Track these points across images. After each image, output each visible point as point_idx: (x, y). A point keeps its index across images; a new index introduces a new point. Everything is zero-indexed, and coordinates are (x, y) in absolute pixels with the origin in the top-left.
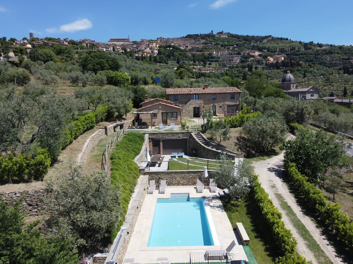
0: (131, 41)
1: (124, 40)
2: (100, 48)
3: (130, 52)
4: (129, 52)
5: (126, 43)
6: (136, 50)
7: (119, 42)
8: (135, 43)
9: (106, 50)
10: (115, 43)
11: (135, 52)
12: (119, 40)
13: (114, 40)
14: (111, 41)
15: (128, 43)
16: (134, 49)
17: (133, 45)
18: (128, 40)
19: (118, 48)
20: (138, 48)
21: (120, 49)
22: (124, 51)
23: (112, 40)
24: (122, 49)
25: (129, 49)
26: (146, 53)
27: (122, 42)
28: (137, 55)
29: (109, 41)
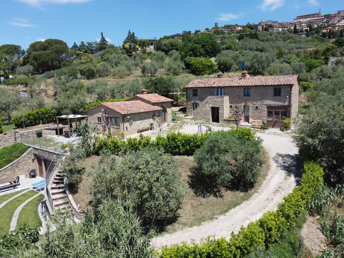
0: (322, 15)
1: (313, 15)
2: (275, 29)
3: (317, 28)
4: (315, 28)
5: (315, 18)
6: (326, 25)
7: (306, 19)
8: (328, 16)
9: (282, 30)
10: (301, 20)
11: (323, 28)
12: (307, 17)
13: (301, 17)
14: (297, 19)
15: (318, 18)
16: (324, 24)
17: (323, 19)
18: (318, 15)
19: (302, 26)
20: (328, 23)
21: (306, 26)
22: (308, 29)
23: (299, 17)
24: (307, 27)
25: (316, 25)
26: (337, 28)
27: (311, 17)
28: (324, 31)
29: (294, 20)
